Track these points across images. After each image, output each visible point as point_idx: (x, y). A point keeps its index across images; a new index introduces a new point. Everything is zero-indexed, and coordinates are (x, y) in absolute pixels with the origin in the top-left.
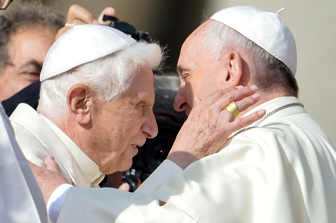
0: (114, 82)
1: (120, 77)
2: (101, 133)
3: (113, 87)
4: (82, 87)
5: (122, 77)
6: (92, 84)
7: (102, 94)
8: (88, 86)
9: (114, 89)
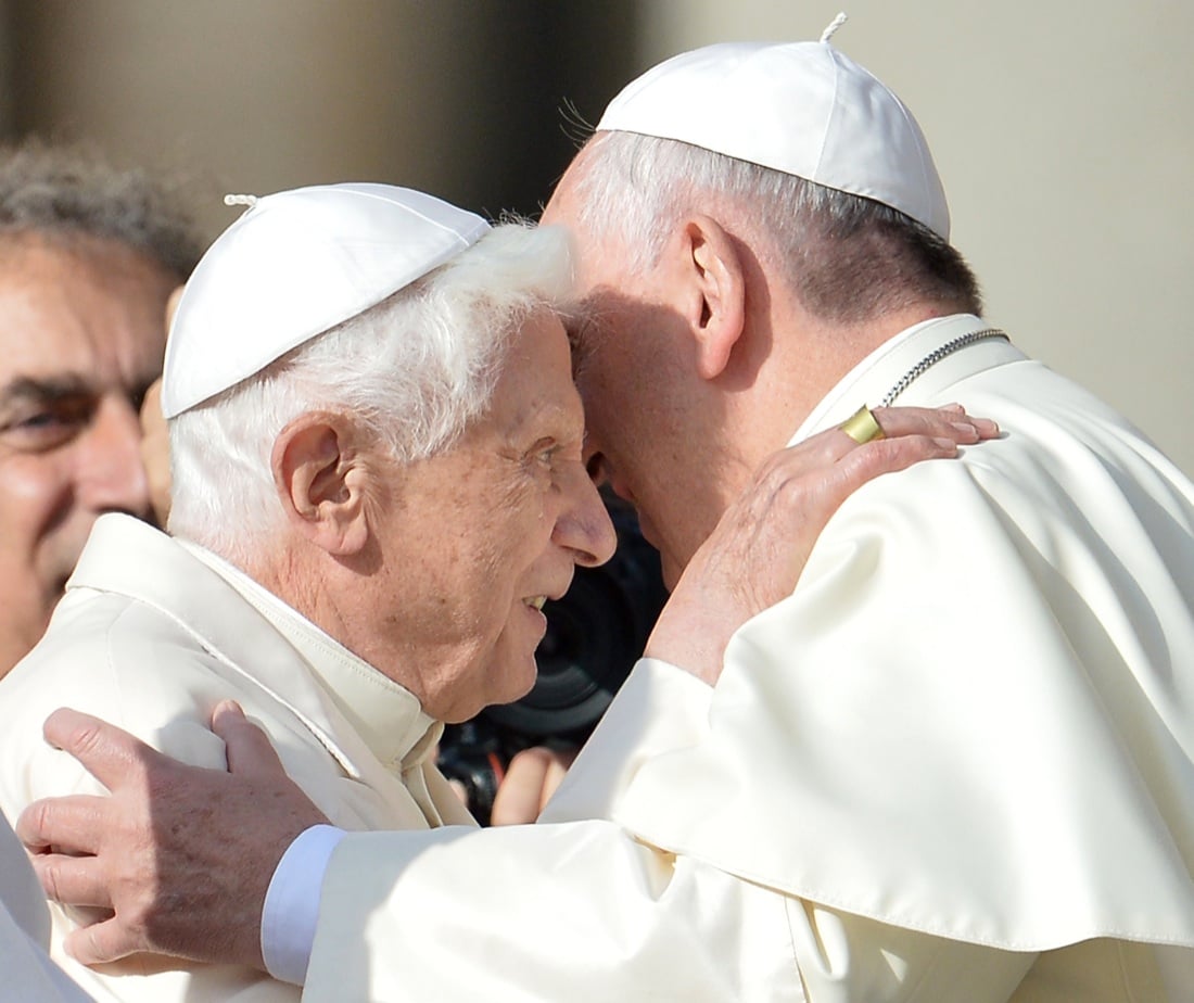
0: (436, 386)
1: (453, 364)
2: (412, 576)
3: (434, 403)
4: (321, 422)
5: (463, 365)
6: (357, 407)
7: (397, 437)
8: (343, 416)
9: (436, 413)
